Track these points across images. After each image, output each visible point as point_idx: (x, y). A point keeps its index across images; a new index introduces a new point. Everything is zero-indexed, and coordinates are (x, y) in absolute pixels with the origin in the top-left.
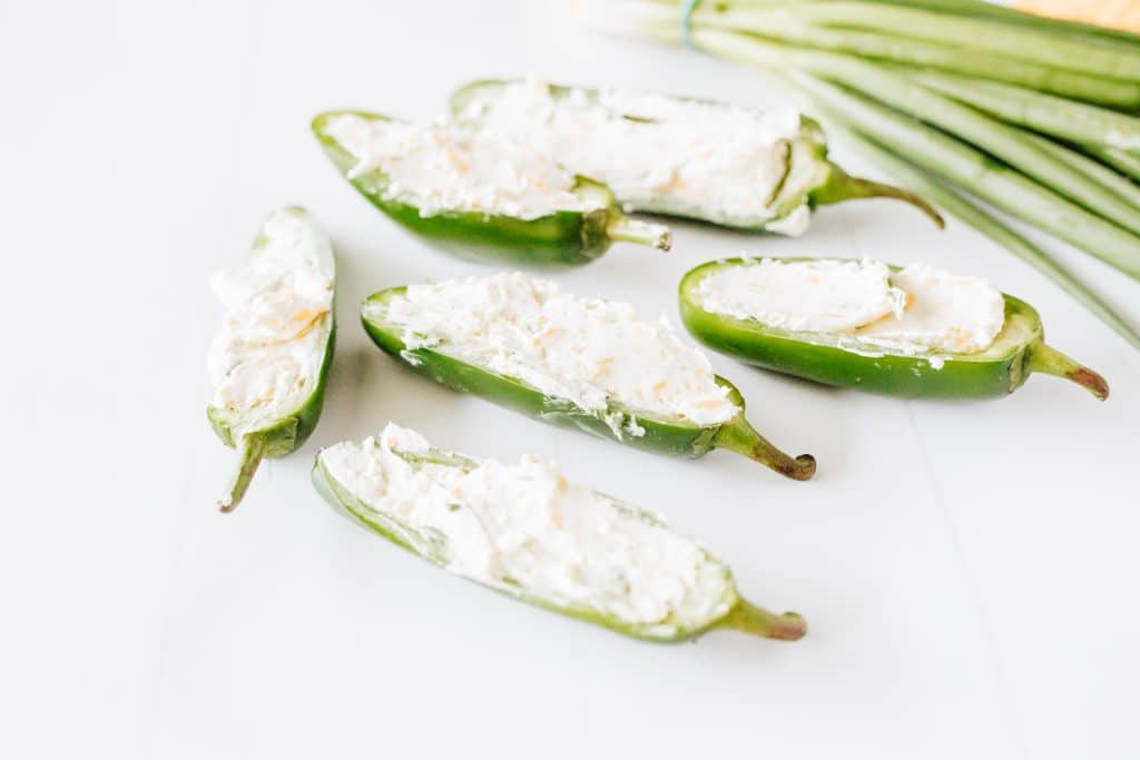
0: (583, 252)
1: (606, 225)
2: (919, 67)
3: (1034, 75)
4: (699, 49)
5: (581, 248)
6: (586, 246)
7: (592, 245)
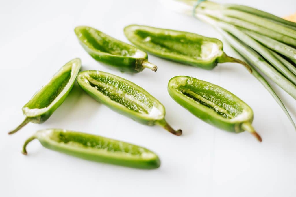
0: (135, 69)
1: (142, 63)
2: (249, 30)
3: (279, 36)
4: (196, 18)
5: (135, 68)
6: (136, 68)
7: (138, 68)
